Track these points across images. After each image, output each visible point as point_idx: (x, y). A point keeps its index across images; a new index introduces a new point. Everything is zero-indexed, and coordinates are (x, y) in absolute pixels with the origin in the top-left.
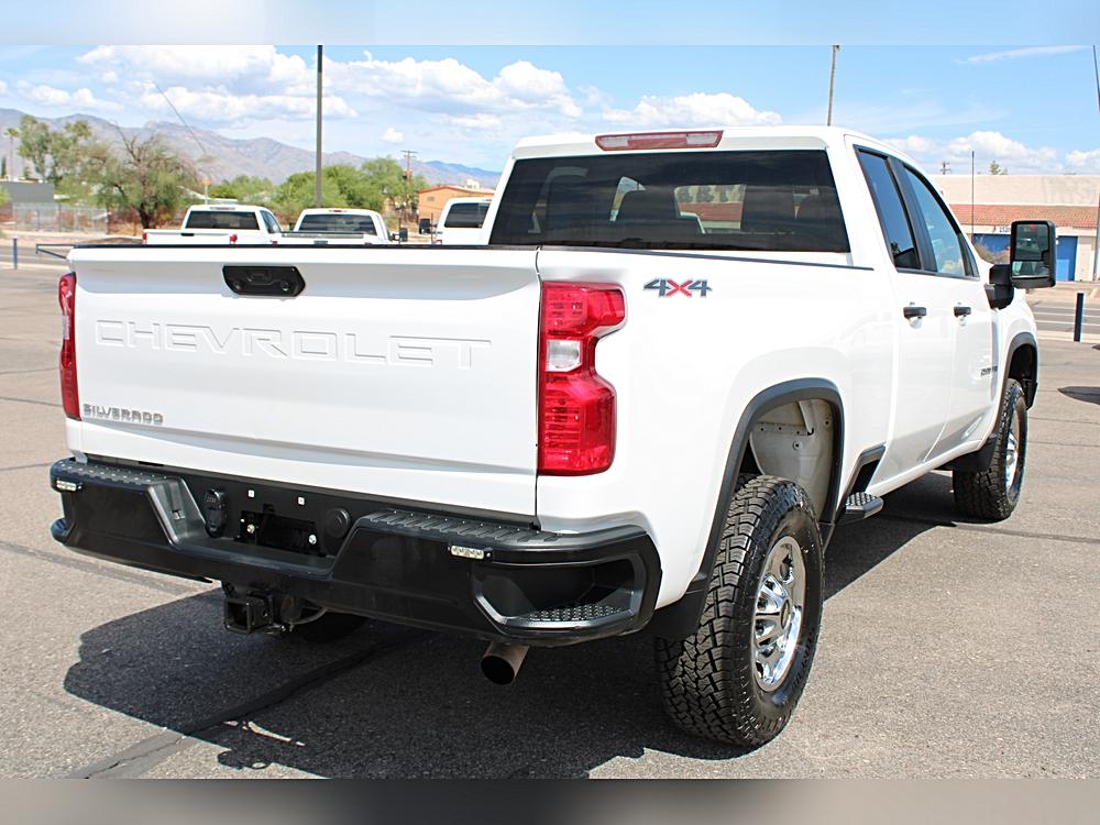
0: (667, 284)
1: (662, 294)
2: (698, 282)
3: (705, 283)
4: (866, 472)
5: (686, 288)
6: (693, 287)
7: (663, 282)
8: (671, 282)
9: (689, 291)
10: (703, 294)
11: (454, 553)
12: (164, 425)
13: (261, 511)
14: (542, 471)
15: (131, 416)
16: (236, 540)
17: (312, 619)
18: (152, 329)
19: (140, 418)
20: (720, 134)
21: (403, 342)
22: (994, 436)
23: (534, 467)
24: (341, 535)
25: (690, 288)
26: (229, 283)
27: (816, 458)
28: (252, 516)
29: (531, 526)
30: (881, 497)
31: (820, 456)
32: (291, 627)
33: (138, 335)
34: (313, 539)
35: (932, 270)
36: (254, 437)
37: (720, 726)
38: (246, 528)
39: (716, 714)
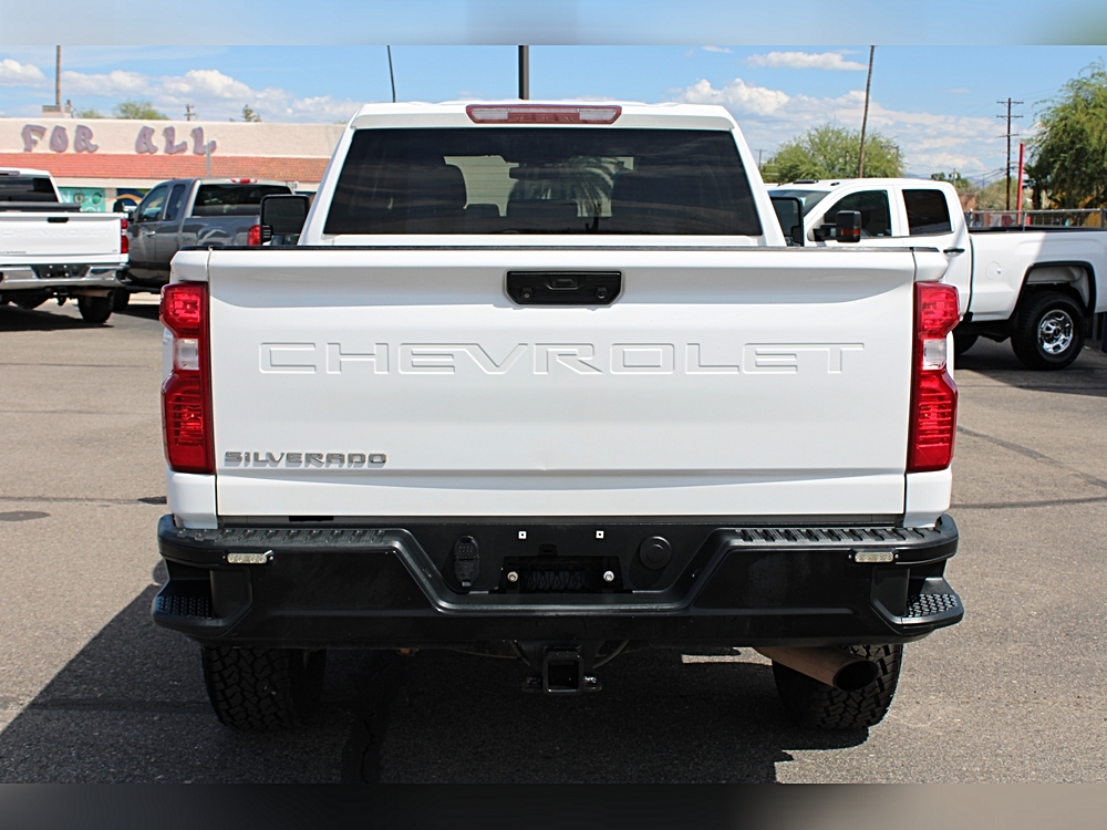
11: (858, 560)
12: (386, 466)
13: (535, 554)
14: (913, 468)
15: (324, 460)
16: (495, 592)
18: (375, 349)
19: (342, 461)
21: (761, 349)
23: (904, 466)
26: (513, 291)
28: (515, 562)
33: (343, 359)
34: (609, 576)
36: (543, 468)
38: (507, 577)
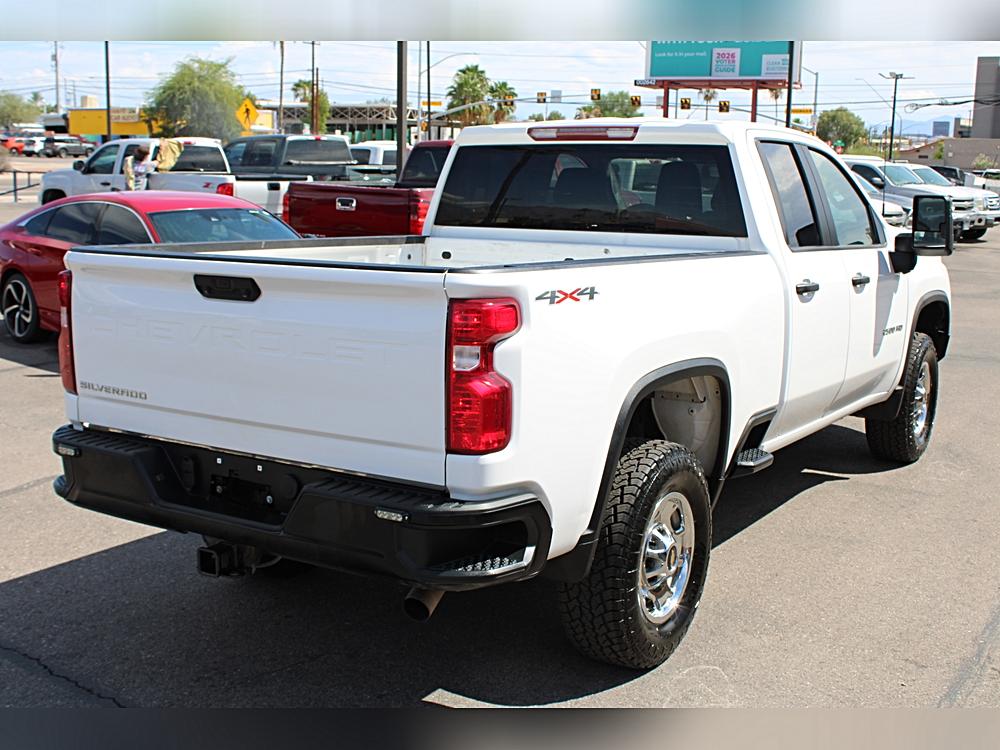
0: (557, 294)
1: (552, 302)
2: (587, 289)
3: (592, 289)
4: (757, 432)
5: (575, 295)
6: (581, 293)
7: (553, 293)
8: (560, 292)
9: (578, 297)
10: (591, 298)
11: (380, 516)
12: (148, 402)
13: (227, 475)
14: (449, 451)
15: (120, 393)
17: (269, 564)
19: (127, 395)
20: (636, 129)
21: (338, 343)
22: (900, 388)
23: (443, 447)
24: (293, 496)
25: (578, 294)
26: (199, 288)
27: (708, 423)
28: (220, 479)
29: (442, 494)
30: (772, 453)
31: (712, 420)
32: (254, 570)
34: (269, 499)
35: (833, 243)
37: (609, 646)
38: (215, 489)
39: (607, 636)
